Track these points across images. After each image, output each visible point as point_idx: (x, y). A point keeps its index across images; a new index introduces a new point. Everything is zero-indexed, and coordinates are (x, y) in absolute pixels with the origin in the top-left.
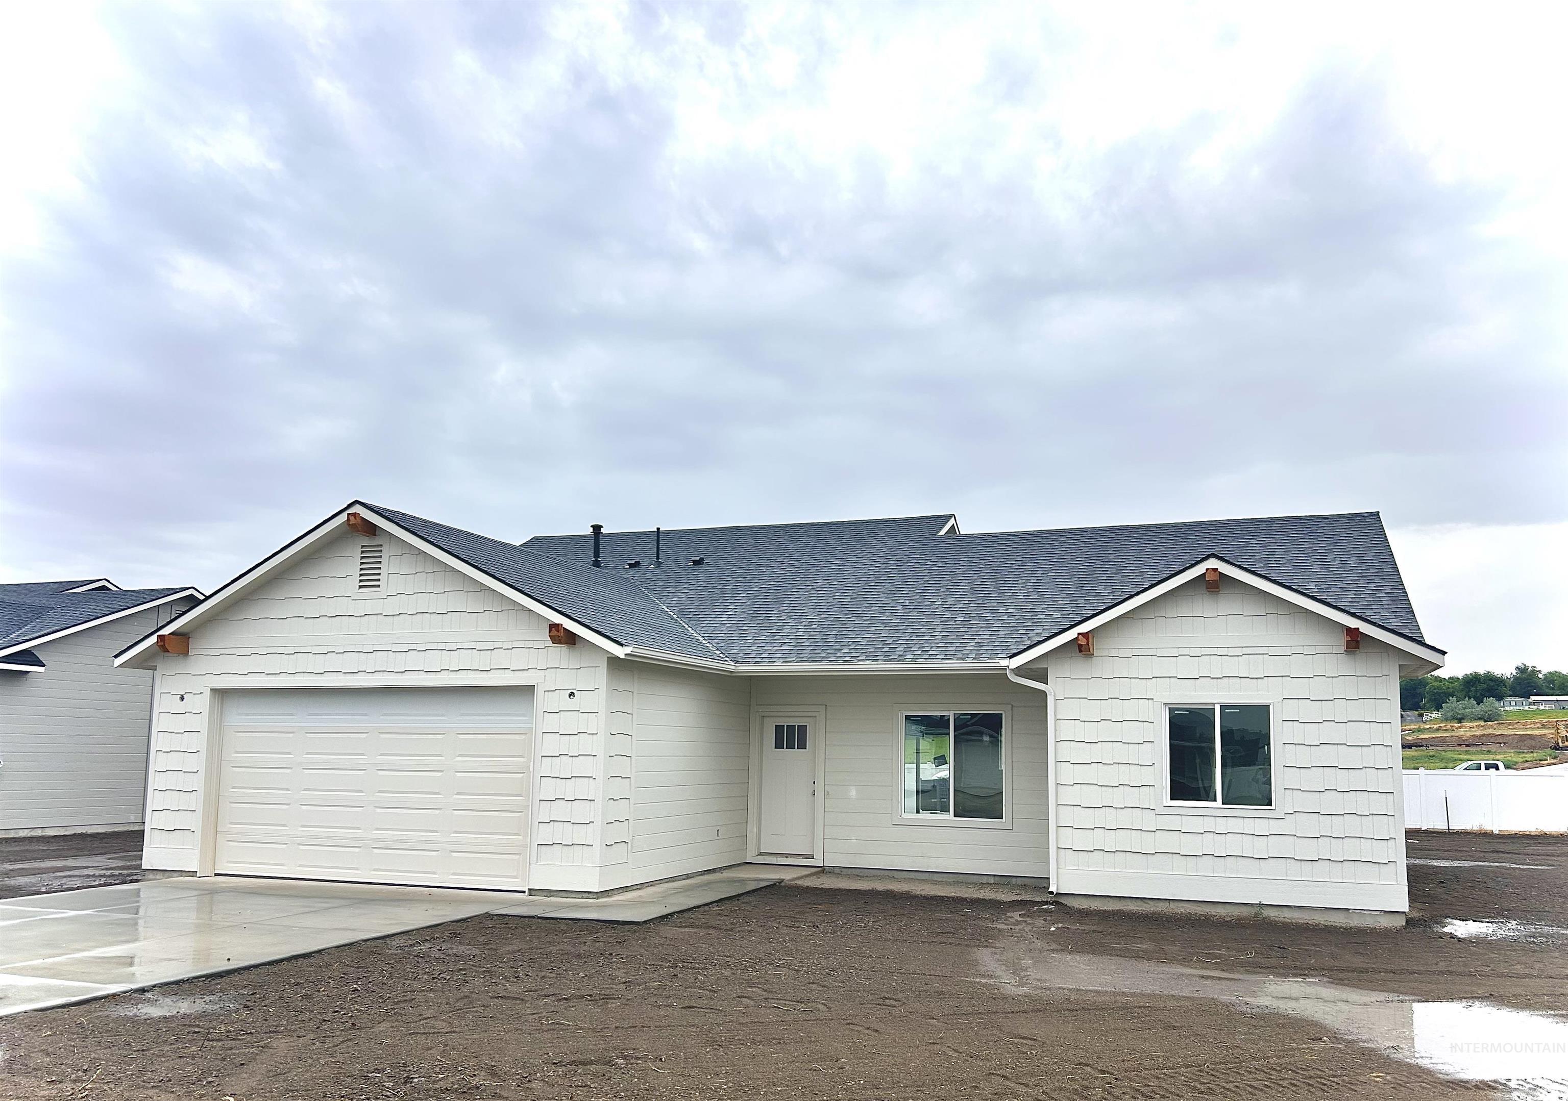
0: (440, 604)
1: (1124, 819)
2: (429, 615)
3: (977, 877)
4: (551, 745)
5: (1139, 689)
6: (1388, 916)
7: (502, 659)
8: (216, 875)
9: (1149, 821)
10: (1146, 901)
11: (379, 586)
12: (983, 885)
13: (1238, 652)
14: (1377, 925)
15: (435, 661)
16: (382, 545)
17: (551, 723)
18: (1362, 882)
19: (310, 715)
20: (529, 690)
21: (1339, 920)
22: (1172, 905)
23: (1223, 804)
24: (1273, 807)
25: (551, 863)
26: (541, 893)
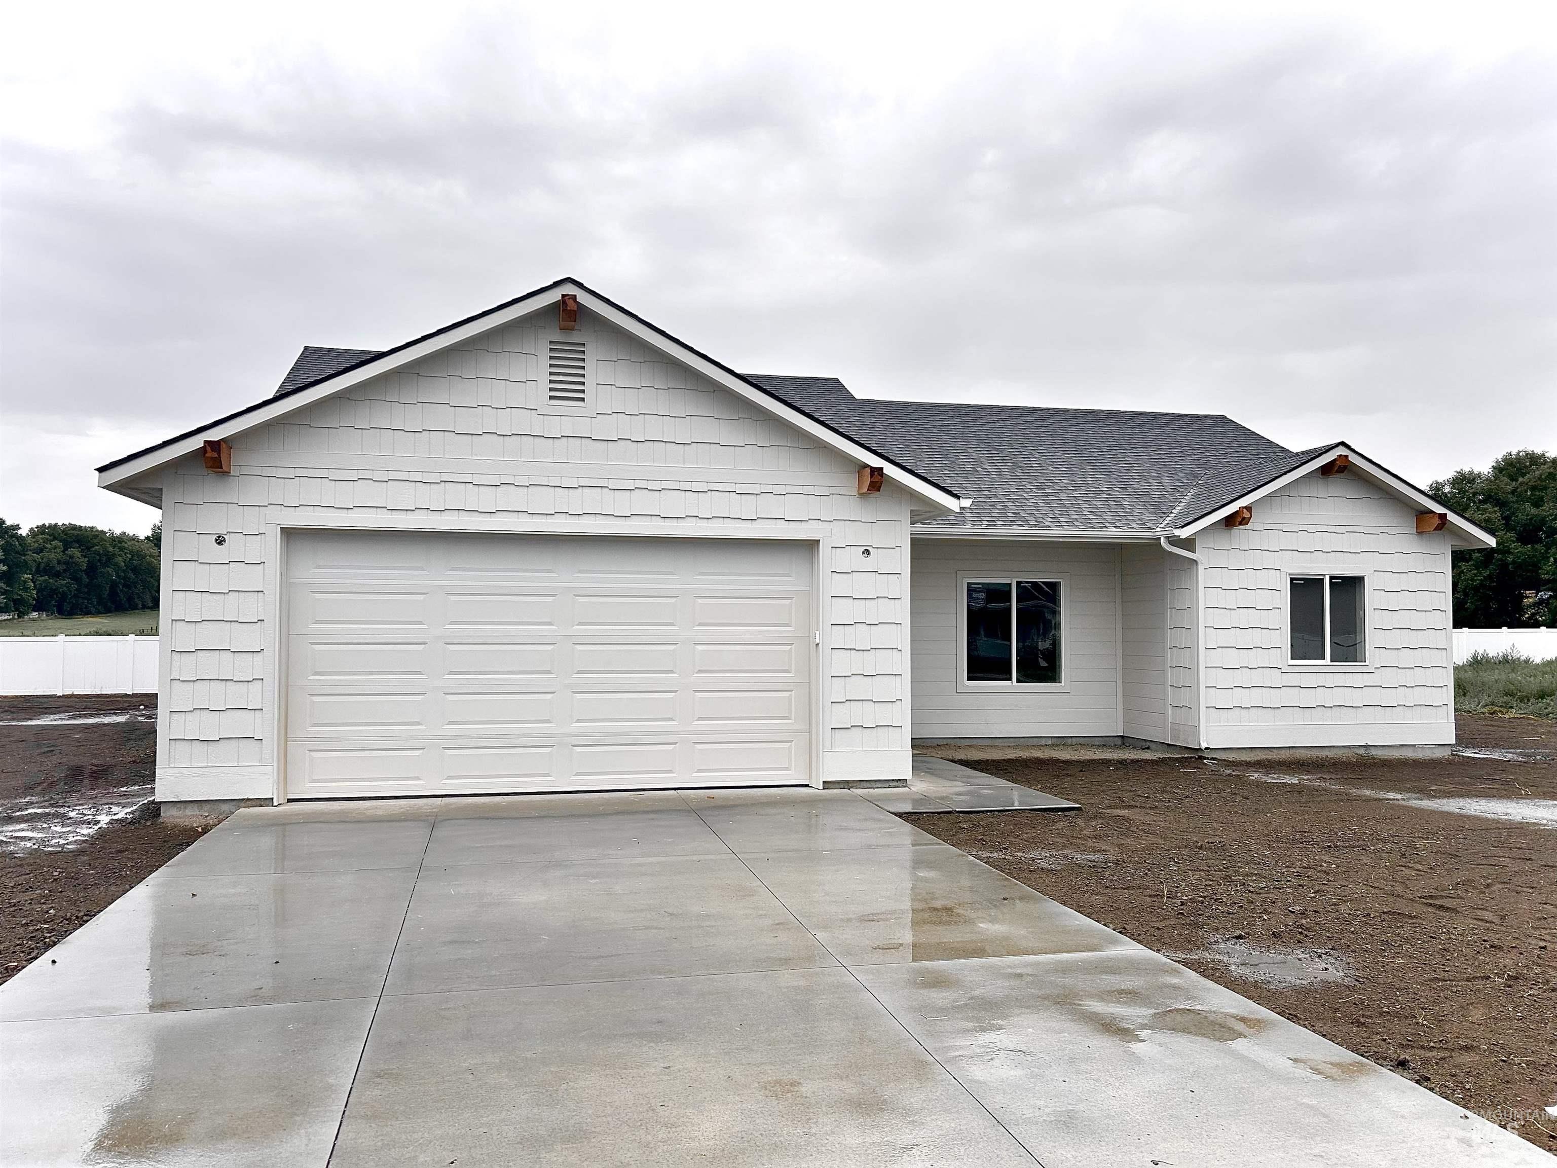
0: (681, 431)
1: (1257, 678)
2: (664, 444)
3: (1037, 739)
4: (843, 611)
5: (1269, 560)
6: (1441, 748)
7: (770, 506)
8: (289, 801)
9: (1276, 679)
10: (1272, 750)
11: (583, 400)
12: (1039, 747)
13: (1343, 530)
14: (1434, 756)
15: (673, 504)
16: (584, 344)
17: (839, 585)
18: (1425, 722)
19: (453, 569)
20: (811, 546)
21: (1409, 754)
22: (1292, 751)
23: (1331, 661)
24: (1366, 663)
25: (849, 749)
26: (837, 786)
